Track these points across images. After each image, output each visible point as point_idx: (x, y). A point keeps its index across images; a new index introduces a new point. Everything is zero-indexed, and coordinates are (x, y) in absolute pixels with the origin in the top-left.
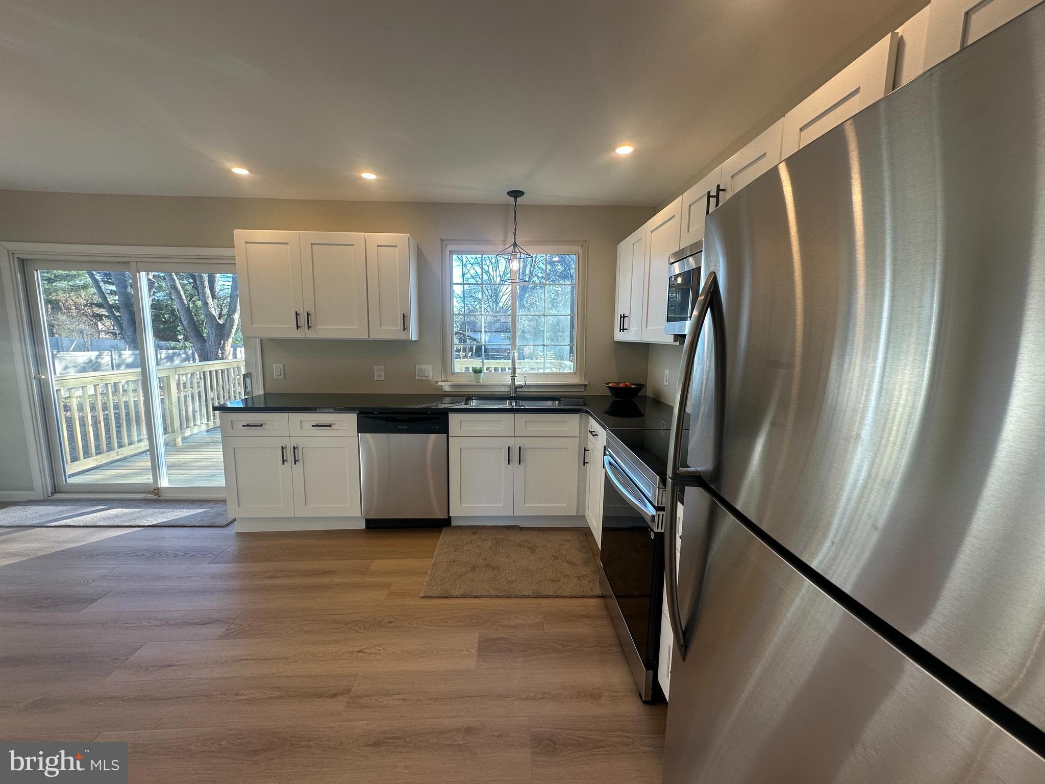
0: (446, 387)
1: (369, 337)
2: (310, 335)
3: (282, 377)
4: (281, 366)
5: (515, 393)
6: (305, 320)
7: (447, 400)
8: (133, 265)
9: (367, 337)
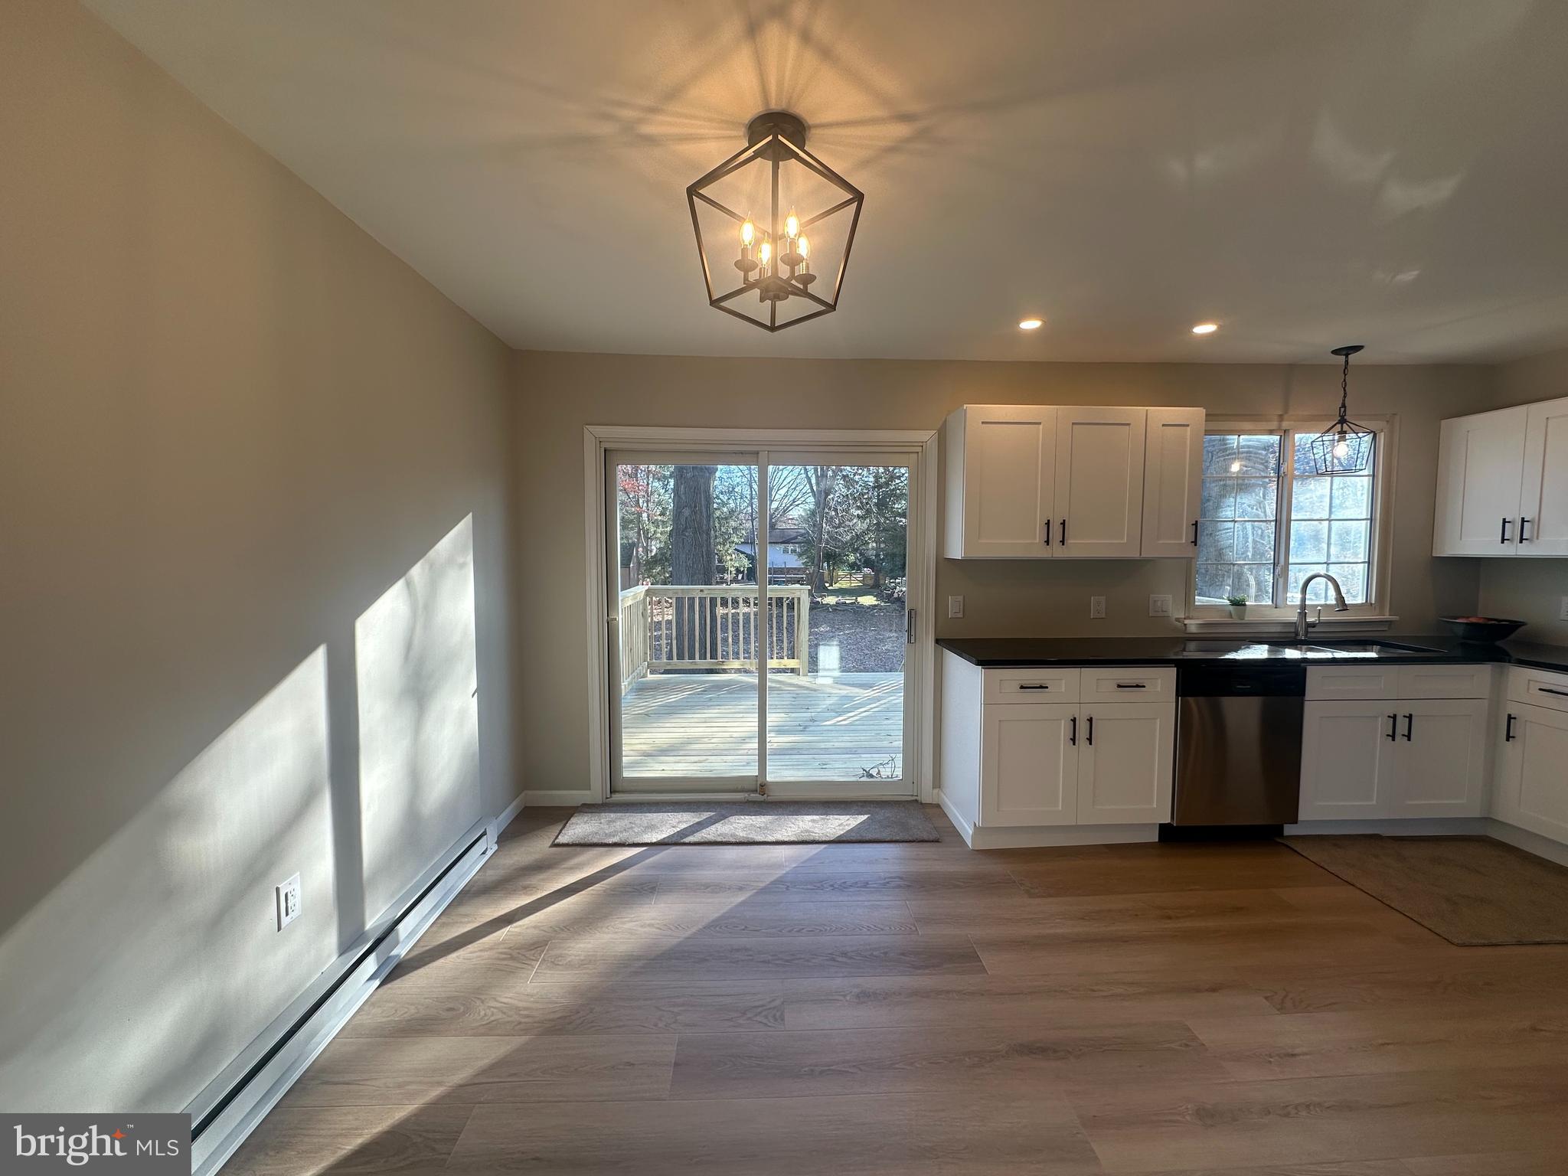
0: (1193, 626)
1: (1140, 555)
2: (1057, 552)
3: (960, 615)
4: (960, 598)
5: (1306, 636)
6: (1056, 530)
7: (1192, 645)
8: (763, 456)
9: (1138, 555)
